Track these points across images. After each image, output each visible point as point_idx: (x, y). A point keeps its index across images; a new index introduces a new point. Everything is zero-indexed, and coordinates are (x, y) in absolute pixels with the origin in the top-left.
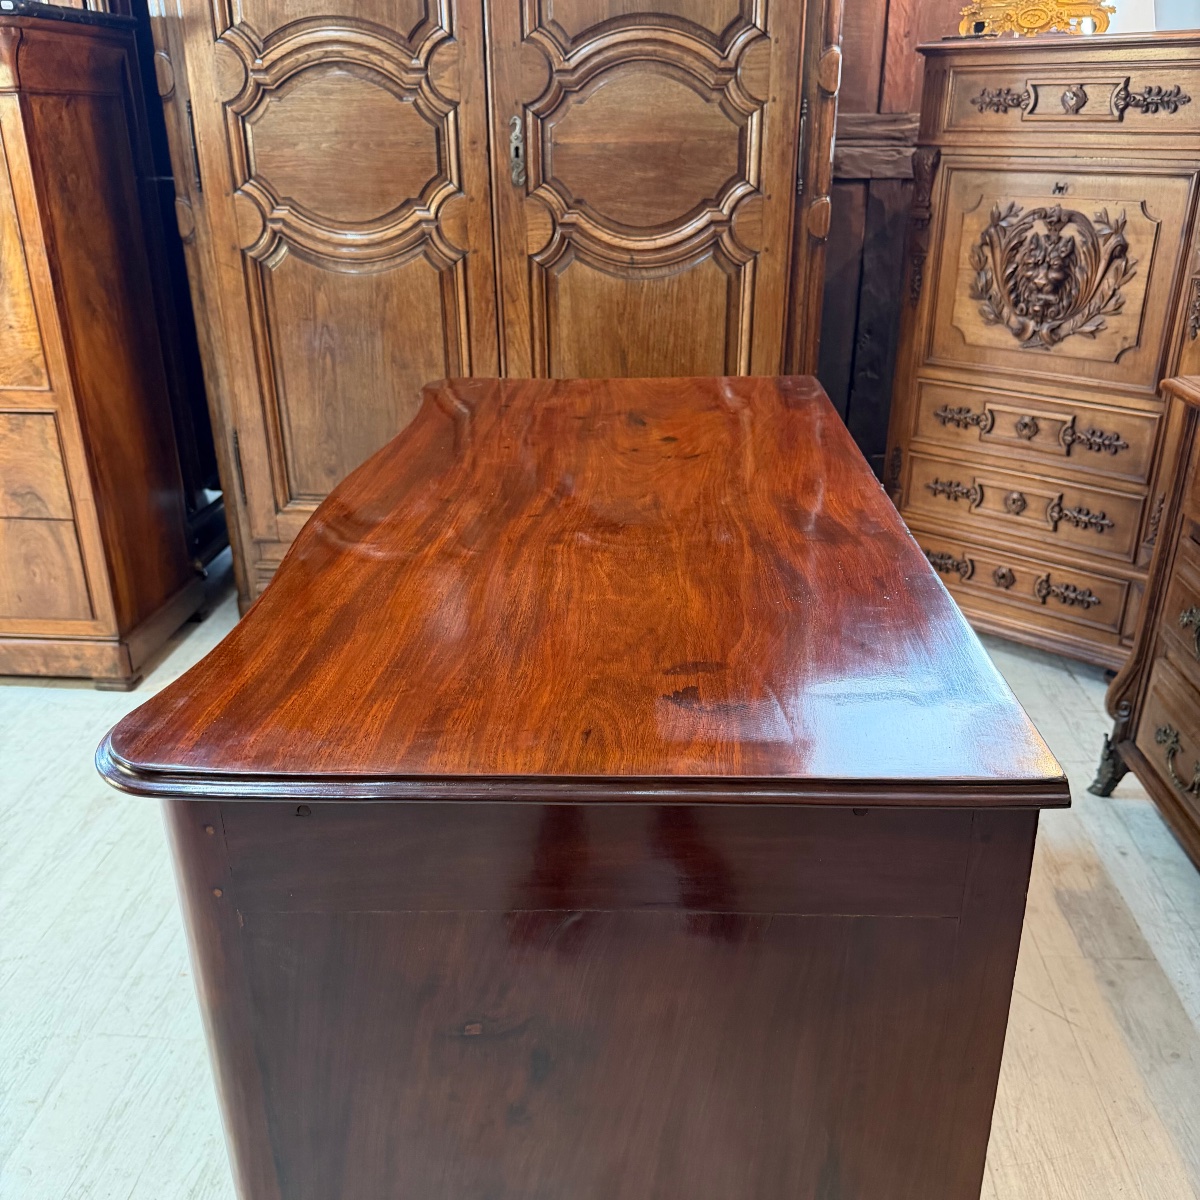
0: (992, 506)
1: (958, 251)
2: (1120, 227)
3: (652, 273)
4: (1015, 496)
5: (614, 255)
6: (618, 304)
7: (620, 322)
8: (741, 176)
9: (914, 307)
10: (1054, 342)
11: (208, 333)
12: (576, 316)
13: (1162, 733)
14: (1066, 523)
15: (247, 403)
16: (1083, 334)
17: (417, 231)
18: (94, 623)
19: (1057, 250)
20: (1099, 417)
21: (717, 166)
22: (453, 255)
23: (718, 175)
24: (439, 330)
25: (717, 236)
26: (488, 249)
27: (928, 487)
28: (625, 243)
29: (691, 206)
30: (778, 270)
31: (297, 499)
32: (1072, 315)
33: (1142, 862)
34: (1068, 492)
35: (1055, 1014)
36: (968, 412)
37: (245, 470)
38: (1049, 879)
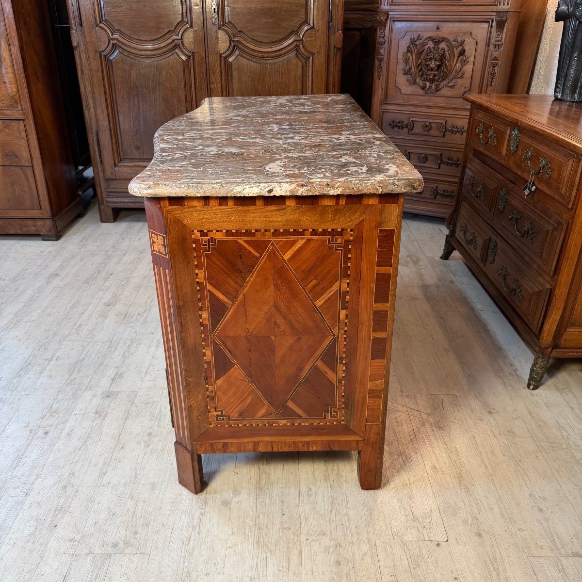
1: (397, 55)
2: (462, 43)
3: (271, 61)
4: (422, 155)
6: (257, 74)
7: (258, 83)
8: (306, 22)
10: (437, 91)
12: (240, 80)
14: (444, 165)
15: (102, 118)
17: (174, 44)
18: (41, 211)
20: (456, 121)
21: (296, 17)
22: (188, 54)
23: (297, 21)
25: (297, 46)
26: (203, 51)
28: (259, 49)
29: (286, 34)
30: (322, 61)
31: (123, 160)
33: (458, 284)
34: (444, 152)
35: (420, 326)
36: (403, 123)
37: (101, 148)
38: (423, 290)
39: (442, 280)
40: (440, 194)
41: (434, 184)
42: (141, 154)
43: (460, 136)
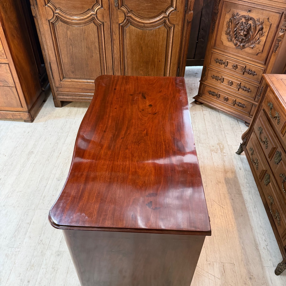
0: (225, 83)
1: (224, 22)
2: (262, 23)
3: (149, 29)
4: (231, 82)
5: (140, 24)
6: (140, 36)
7: (141, 40)
8: (172, 6)
9: (212, 34)
10: (243, 48)
11: (42, 39)
12: (130, 38)
13: (251, 149)
14: (241, 89)
15: (52, 57)
16: (250, 47)
17: (91, 17)
18: (22, 108)
19: (247, 27)
20: (251, 67)
21: (166, 3)
22: (100, 23)
23: (166, 5)
24: (97, 41)
25: (165, 20)
26: (109, 22)
27: (211, 76)
28: (142, 21)
29: (159, 13)
30: (179, 29)
31: (65, 78)
32: (248, 43)
33: (244, 171)
34: (242, 83)
35: (220, 206)
36: (222, 61)
37: (53, 72)
38: (224, 175)
39: (235, 167)
40: (237, 104)
41: (234, 98)
42: (75, 76)
43: (252, 76)
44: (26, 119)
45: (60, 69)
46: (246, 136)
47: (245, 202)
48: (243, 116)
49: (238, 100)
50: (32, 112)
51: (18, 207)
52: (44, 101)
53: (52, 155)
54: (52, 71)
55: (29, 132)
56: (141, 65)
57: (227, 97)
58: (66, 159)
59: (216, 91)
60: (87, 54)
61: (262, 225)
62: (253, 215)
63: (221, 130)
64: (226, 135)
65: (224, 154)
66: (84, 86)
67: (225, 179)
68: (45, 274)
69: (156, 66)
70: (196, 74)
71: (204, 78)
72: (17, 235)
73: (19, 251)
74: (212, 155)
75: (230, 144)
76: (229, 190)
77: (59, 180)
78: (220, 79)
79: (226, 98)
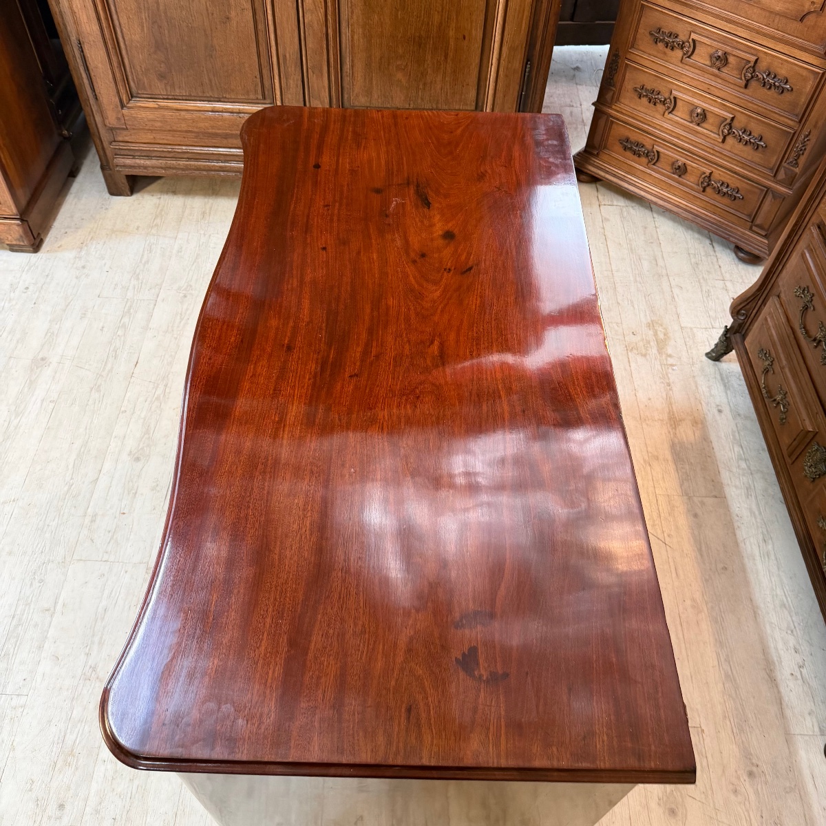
0: (680, 115)
4: (699, 111)
14: (733, 138)
15: (86, 20)
20: (777, 63)
27: (635, 90)
31: (136, 97)
33: (730, 417)
34: (738, 115)
35: (658, 538)
36: (676, 37)
37: (92, 74)
38: (669, 432)
39: (703, 403)
40: (714, 188)
41: (707, 167)
42: (169, 88)
43: (775, 95)
44: (14, 243)
45: (115, 64)
46: (748, 307)
47: (736, 525)
48: (731, 227)
49: (719, 175)
50: (34, 217)
51: (10, 553)
52: (73, 174)
53: (111, 371)
54: (91, 71)
55: (27, 288)
56: (400, 51)
57: (682, 160)
58: (158, 385)
59: (647, 141)
60: (207, 10)
61: (786, 598)
62: (760, 566)
63: (660, 276)
64: (676, 291)
65: (670, 361)
66: (201, 125)
67: (673, 446)
68: (110, 779)
69: (451, 54)
70: (577, 73)
71: (611, 93)
72: (12, 650)
73: (24, 706)
74: (631, 365)
75: (689, 325)
76: (686, 484)
77: (138, 459)
78: (665, 99)
79: (680, 164)
